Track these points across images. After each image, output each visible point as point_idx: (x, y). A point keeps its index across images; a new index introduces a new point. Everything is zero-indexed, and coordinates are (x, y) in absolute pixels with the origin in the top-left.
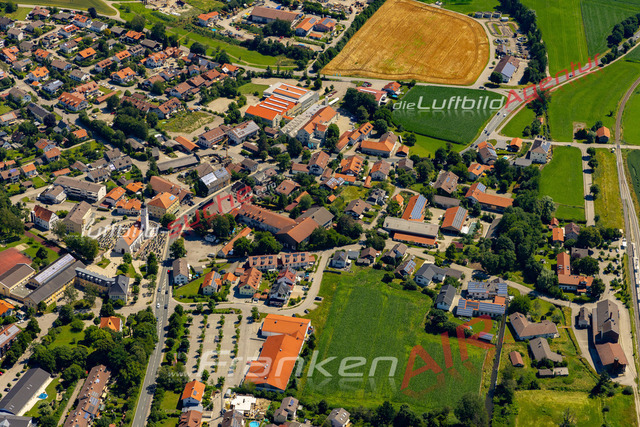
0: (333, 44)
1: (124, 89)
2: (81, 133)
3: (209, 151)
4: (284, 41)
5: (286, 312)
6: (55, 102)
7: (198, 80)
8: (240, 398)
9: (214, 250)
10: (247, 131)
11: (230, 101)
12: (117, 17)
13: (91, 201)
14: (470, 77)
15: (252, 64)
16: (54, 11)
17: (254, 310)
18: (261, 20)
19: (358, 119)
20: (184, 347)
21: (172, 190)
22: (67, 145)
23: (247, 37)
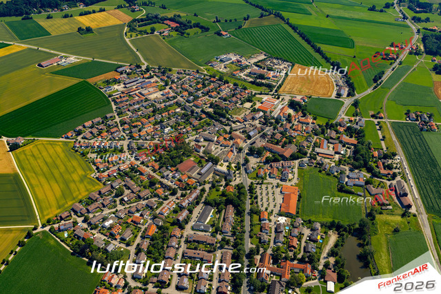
0: (280, 82)
1: (215, 100)
2: (204, 116)
3: (248, 122)
4: (263, 81)
5: (288, 184)
6: (192, 104)
7: (239, 96)
8: (280, 218)
9: (258, 160)
10: (260, 115)
11: (251, 104)
12: (206, 72)
13: (212, 141)
14: (329, 94)
15: (254, 90)
16: (185, 71)
17: (278, 184)
18: (254, 73)
19: (295, 110)
20: (256, 198)
21: (240, 137)
22: (199, 120)
23: (251, 80)
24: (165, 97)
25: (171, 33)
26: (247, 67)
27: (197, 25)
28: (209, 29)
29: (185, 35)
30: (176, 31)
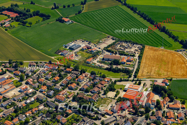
0: (136, 67)
2: (69, 111)
3: (117, 114)
4: (119, 67)
6: (53, 99)
7: (100, 86)
11: (115, 93)
15: (113, 77)
16: (37, 63)
18: (107, 59)
19: (161, 95)
22: (66, 116)
23: (106, 66)
24: (23, 94)
25: (13, 24)
26: (98, 53)
27: (37, 14)
28: (49, 16)
29: (27, 25)
30: (17, 21)
